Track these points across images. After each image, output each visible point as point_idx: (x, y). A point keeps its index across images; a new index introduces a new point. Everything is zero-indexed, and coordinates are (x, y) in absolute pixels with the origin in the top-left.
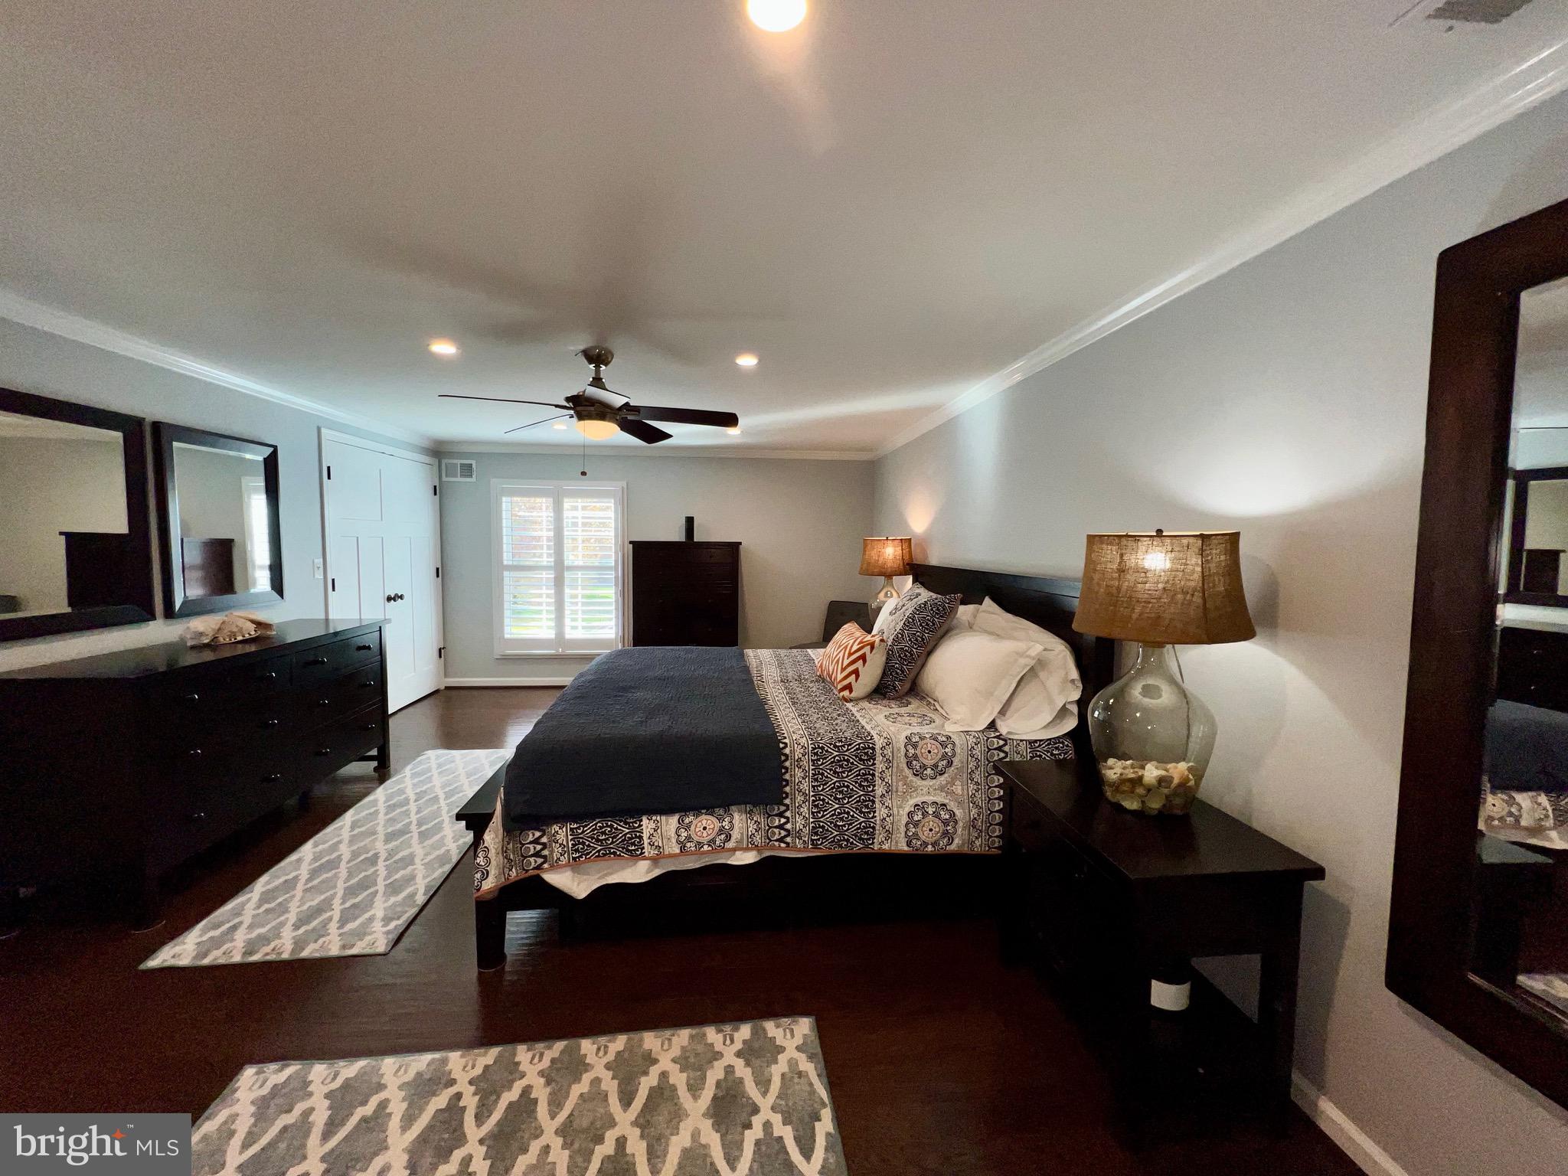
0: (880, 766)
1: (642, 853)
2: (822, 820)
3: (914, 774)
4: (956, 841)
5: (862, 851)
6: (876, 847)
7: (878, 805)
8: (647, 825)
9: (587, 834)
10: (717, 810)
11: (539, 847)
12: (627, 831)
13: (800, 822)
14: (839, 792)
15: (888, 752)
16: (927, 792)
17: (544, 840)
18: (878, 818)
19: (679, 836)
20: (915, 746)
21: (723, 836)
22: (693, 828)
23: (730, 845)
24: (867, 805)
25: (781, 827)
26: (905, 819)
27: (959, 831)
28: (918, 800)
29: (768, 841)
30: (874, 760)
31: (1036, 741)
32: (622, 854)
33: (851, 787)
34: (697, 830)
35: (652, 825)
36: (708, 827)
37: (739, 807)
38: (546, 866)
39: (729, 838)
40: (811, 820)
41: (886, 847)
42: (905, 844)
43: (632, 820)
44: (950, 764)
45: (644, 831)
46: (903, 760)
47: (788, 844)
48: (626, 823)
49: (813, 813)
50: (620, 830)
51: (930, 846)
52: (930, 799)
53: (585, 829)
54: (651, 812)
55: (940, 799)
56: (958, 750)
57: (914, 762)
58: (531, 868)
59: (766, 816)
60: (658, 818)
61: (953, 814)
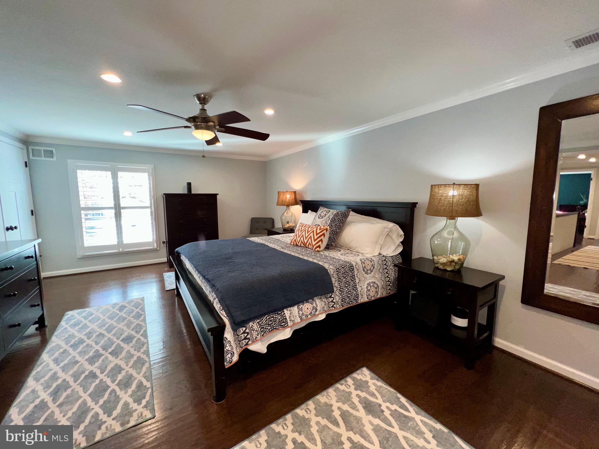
0: (356, 272)
1: (287, 325)
2: (343, 296)
3: (365, 273)
4: (379, 294)
5: (356, 304)
6: (359, 301)
7: (358, 286)
8: (287, 312)
9: (264, 323)
10: (309, 300)
11: (246, 335)
12: (280, 317)
13: (337, 298)
14: (346, 284)
15: (357, 267)
16: (369, 279)
17: (247, 331)
18: (359, 291)
19: (299, 314)
20: (364, 263)
21: (314, 310)
22: (303, 310)
23: (317, 313)
24: (355, 287)
25: (332, 301)
26: (366, 290)
27: (380, 290)
28: (368, 282)
29: (329, 308)
30: (354, 270)
31: (392, 256)
32: (279, 328)
33: (349, 281)
34: (305, 310)
35: (289, 312)
36: (309, 308)
37: (317, 297)
38: (250, 342)
39: (316, 310)
40: (341, 296)
41: (362, 301)
42: (366, 298)
43: (280, 312)
44: (374, 267)
45: (287, 316)
46: (362, 269)
47: (335, 307)
48: (278, 314)
49: (340, 294)
50: (277, 317)
51: (373, 297)
52: (371, 281)
53: (263, 321)
54: (286, 307)
55: (373, 281)
56: (375, 263)
57: (365, 269)
58: (244, 345)
59: (326, 298)
60: (290, 308)
61: (378, 285)
